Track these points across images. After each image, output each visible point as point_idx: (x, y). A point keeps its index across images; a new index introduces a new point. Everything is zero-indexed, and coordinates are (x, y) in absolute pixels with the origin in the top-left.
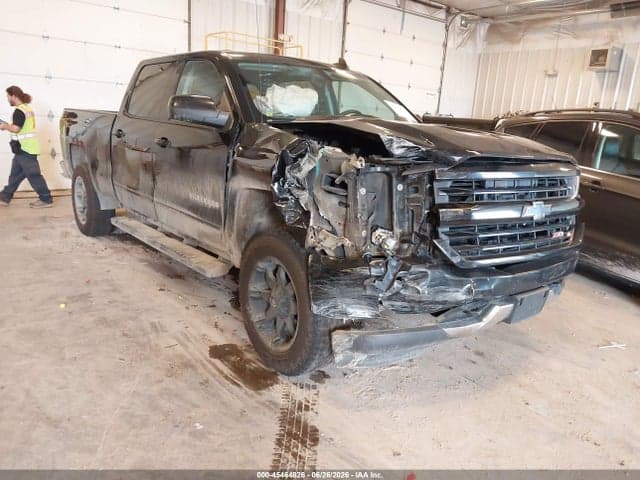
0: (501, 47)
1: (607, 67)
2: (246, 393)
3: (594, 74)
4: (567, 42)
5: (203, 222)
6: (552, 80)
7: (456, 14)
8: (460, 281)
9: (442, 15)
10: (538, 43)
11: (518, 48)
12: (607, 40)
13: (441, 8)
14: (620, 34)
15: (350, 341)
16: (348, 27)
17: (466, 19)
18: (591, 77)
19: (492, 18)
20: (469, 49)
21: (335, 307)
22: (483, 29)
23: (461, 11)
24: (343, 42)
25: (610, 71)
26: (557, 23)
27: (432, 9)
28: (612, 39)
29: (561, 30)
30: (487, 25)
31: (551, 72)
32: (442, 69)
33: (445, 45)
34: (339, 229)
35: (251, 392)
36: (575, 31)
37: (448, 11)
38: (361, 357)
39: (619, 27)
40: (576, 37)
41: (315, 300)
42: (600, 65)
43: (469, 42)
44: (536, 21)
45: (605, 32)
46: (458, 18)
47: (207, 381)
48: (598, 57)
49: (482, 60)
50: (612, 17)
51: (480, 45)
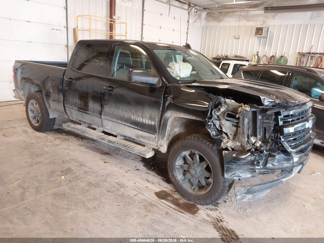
0: (213, 24)
1: (262, 36)
2: (189, 216)
3: (256, 38)
4: (243, 23)
5: (142, 131)
6: (238, 40)
7: (193, 7)
8: (288, 159)
9: (186, 7)
10: (230, 22)
11: (221, 24)
12: (262, 23)
13: (186, 3)
14: (267, 20)
15: (245, 190)
16: (145, 12)
17: (197, 9)
18: (255, 40)
19: (208, 9)
20: (198, 23)
21: (234, 174)
22: (204, 14)
23: (195, 5)
24: (142, 20)
25: (263, 37)
26: (239, 13)
27: (182, 4)
28: (264, 22)
29: (241, 17)
30: (206, 12)
31: (237, 37)
32: (187, 33)
33: (188, 22)
34: (231, 137)
35: (192, 216)
36: (247, 18)
37: (189, 5)
38: (250, 196)
39: (267, 17)
40: (248, 21)
41: (227, 172)
42: (259, 35)
43: (198, 21)
44: (229, 12)
45: (261, 19)
46: (193, 9)
47: (167, 213)
48: (259, 31)
49: (204, 29)
50: (265, 12)
51: (203, 22)
